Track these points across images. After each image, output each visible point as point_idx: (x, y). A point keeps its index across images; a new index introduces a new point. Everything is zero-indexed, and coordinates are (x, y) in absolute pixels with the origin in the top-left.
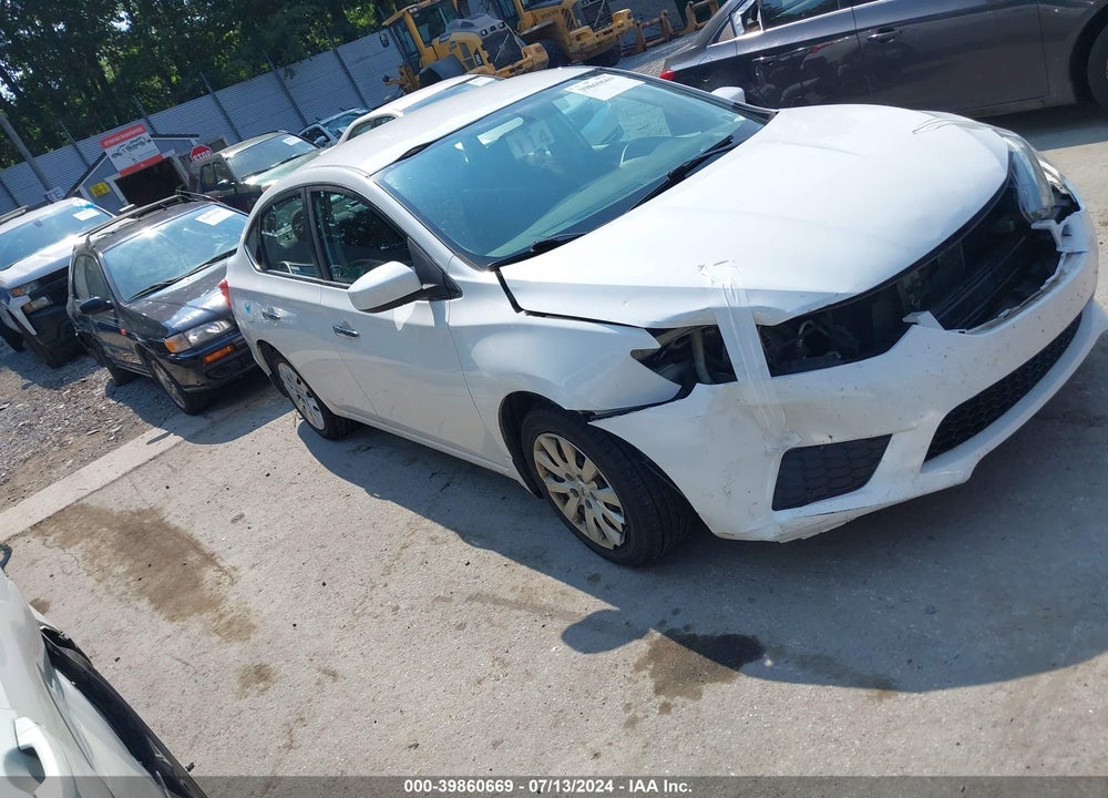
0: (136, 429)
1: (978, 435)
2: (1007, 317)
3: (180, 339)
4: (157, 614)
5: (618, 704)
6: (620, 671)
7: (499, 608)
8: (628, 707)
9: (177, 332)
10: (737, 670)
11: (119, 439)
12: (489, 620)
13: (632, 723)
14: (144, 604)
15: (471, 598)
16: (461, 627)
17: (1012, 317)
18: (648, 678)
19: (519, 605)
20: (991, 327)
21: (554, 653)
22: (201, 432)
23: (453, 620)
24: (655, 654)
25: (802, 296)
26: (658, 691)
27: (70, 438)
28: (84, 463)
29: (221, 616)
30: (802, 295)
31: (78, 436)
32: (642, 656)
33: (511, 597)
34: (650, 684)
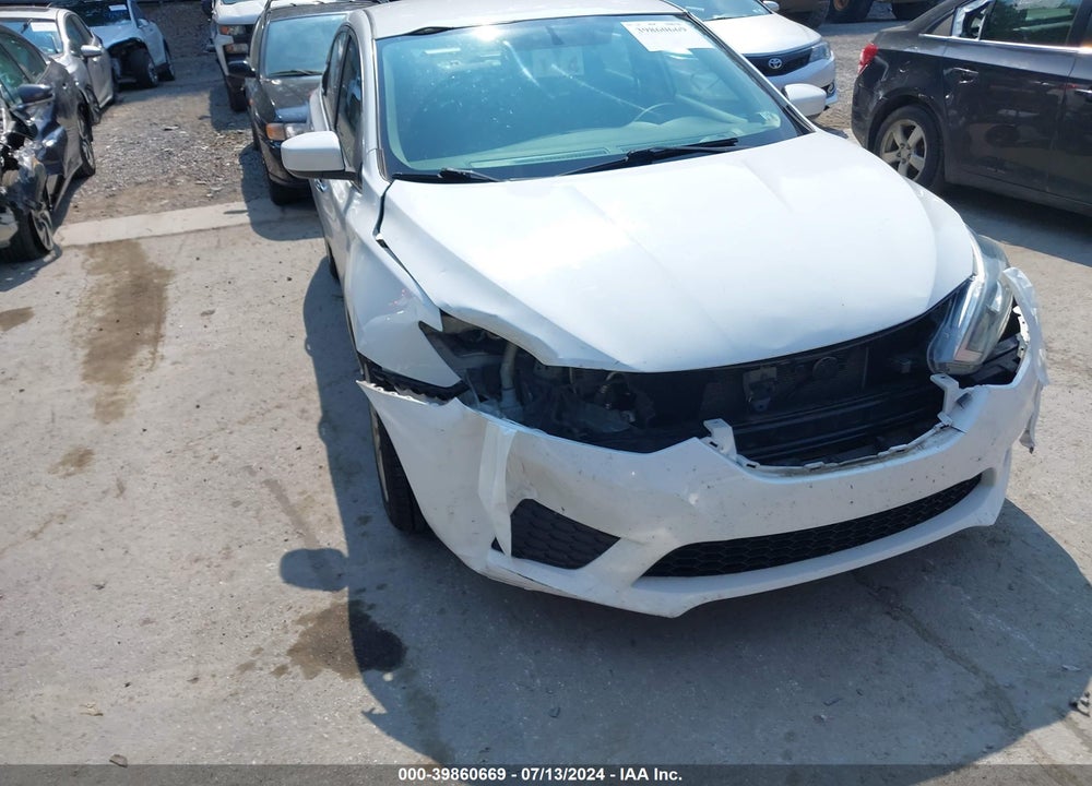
0: (233, 195)
1: (726, 576)
2: (813, 471)
3: (279, 128)
4: (82, 366)
5: (255, 642)
6: (287, 615)
7: (278, 504)
8: (258, 651)
9: (280, 121)
10: (362, 671)
11: (215, 198)
12: (258, 511)
13: (248, 667)
14: (82, 353)
15: (267, 482)
16: (236, 504)
17: (820, 473)
18: (297, 635)
19: (290, 510)
20: (789, 474)
21: (267, 568)
22: (268, 222)
23: (237, 494)
24: (324, 617)
25: (582, 348)
26: (293, 651)
27: (181, 180)
28: (174, 207)
29: (115, 394)
30: (585, 346)
31: (189, 181)
32: (316, 611)
33: (294, 499)
34: (293, 639)
